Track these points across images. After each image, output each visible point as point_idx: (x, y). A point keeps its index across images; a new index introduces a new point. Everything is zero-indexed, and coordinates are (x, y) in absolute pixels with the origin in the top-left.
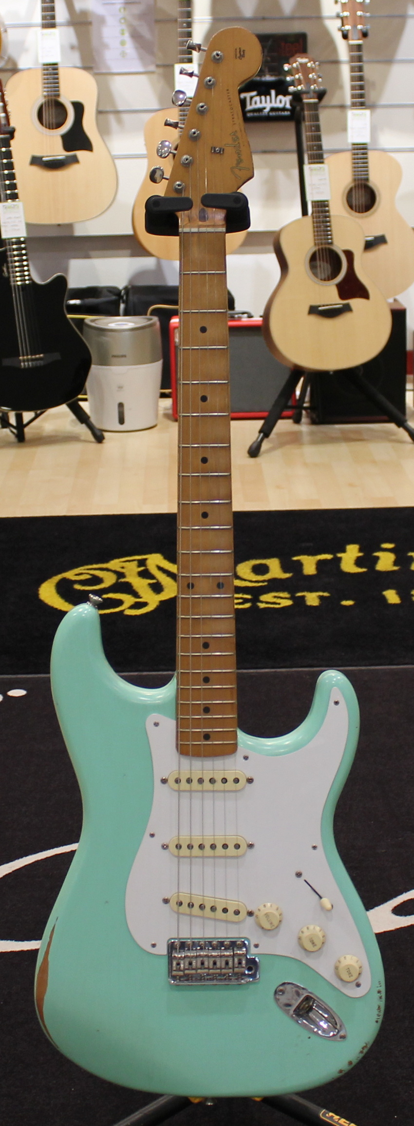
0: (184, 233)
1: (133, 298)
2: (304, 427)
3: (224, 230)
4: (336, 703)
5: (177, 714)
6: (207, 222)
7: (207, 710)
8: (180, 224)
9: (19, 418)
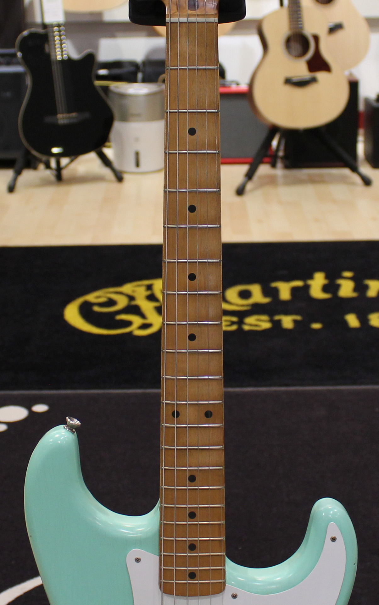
0: (171, 23)
1: (149, 70)
2: (279, 171)
3: (216, 20)
4: (334, 539)
5: (160, 551)
6: (197, 11)
7: (192, 547)
8: (167, 14)
9: (58, 163)
